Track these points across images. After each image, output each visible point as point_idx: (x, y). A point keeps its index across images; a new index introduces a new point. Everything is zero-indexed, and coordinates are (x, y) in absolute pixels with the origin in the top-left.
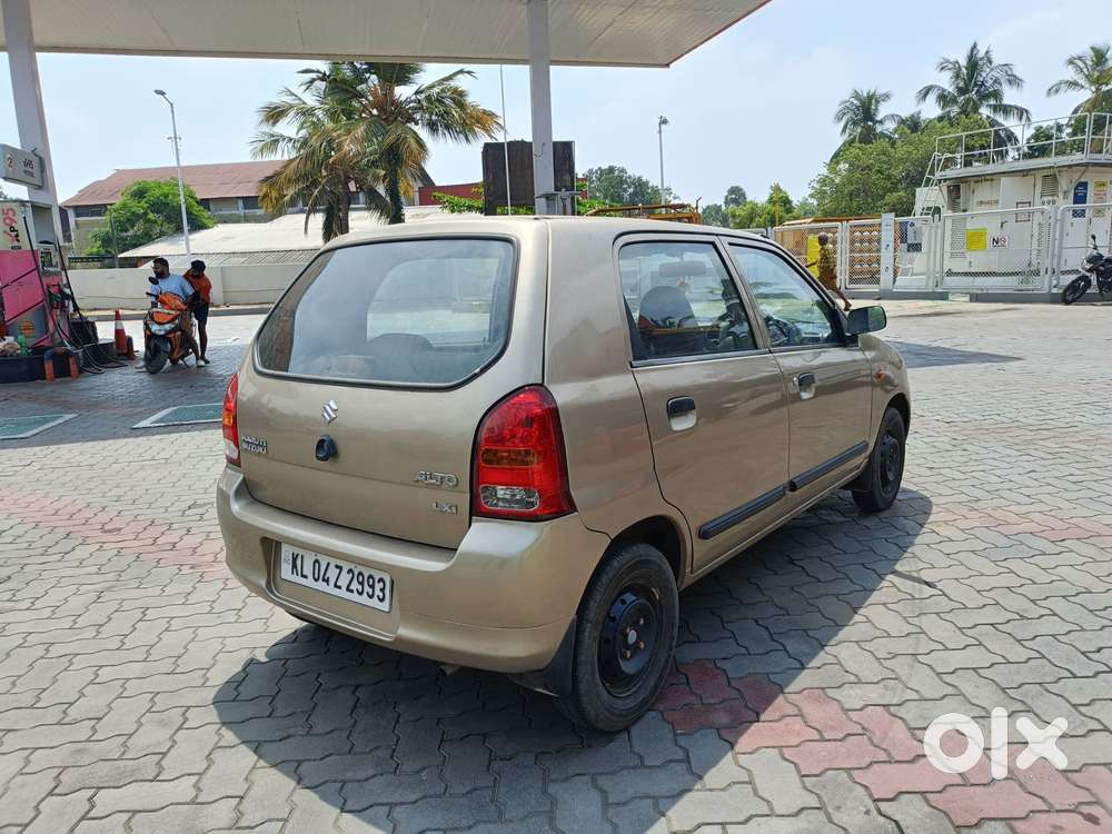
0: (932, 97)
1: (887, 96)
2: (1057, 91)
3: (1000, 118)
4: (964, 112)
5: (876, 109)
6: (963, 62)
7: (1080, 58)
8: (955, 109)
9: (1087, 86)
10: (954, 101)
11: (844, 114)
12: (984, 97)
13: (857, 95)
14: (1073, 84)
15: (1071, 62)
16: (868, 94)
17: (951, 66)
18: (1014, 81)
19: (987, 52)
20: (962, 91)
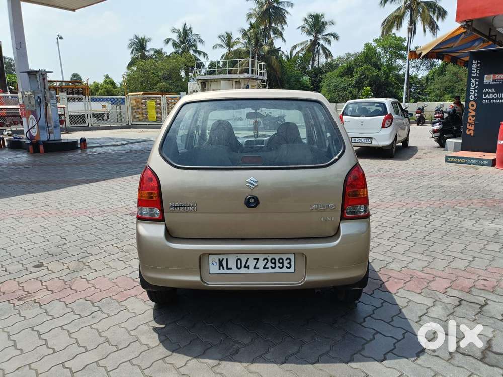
0: (170, 43)
1: (150, 40)
2: (216, 48)
3: (197, 55)
4: (183, 51)
5: (146, 45)
6: (181, 31)
7: (222, 36)
8: (180, 50)
9: (226, 47)
10: (179, 46)
11: (132, 45)
12: (191, 46)
13: (137, 37)
14: (221, 46)
15: (220, 37)
16: (142, 38)
17: (176, 31)
18: (201, 41)
19: (190, 28)
20: (182, 42)
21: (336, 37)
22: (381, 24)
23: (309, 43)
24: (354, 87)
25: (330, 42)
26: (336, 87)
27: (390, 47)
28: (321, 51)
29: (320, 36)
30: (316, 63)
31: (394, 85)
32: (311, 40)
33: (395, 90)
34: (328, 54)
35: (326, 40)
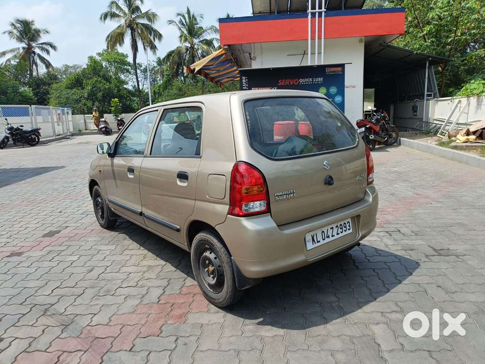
21: (54, 48)
22: (105, 39)
23: (21, 51)
24: (87, 99)
25: (48, 52)
26: (67, 98)
27: (115, 62)
28: (38, 61)
29: (34, 44)
30: (35, 74)
31: (126, 98)
32: (24, 48)
33: (128, 102)
34: (48, 65)
35: (43, 49)
